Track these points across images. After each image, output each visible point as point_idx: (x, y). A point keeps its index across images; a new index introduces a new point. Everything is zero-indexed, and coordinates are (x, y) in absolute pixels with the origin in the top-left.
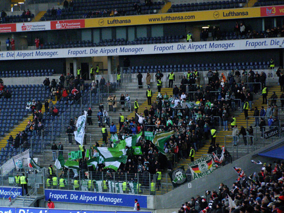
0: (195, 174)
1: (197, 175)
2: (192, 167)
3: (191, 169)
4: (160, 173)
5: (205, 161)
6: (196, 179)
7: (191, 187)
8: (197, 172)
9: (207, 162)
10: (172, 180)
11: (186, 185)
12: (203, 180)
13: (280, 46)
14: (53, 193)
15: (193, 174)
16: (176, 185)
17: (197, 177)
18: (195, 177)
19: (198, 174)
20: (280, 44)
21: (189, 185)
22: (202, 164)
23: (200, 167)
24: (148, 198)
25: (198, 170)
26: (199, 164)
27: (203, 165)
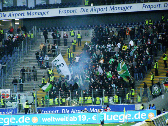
0: (166, 88)
2: (164, 83)
3: (163, 84)
6: (167, 92)
7: (164, 98)
10: (152, 92)
14: (45, 110)
15: (165, 89)
16: (154, 97)
18: (166, 91)
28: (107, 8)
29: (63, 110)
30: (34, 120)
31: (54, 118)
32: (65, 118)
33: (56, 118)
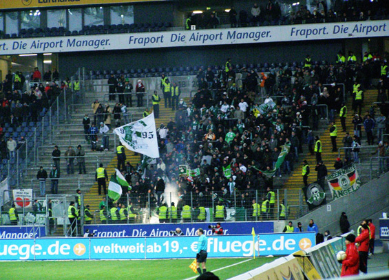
0: (334, 191)
1: (337, 193)
2: (330, 182)
3: (329, 183)
4: (272, 193)
5: (346, 174)
6: (336, 199)
7: (330, 210)
8: (337, 189)
9: (349, 175)
10: (306, 199)
11: (323, 207)
12: (345, 201)
13: (350, 35)
15: (332, 192)
16: (312, 207)
17: (337, 196)
18: (335, 197)
19: (339, 192)
20: (350, 31)
21: (329, 207)
22: (343, 177)
23: (340, 182)
24: (275, 226)
25: (338, 186)
26: (339, 178)
27: (344, 180)
28: (221, 34)
29: (134, 230)
30: (78, 251)
31: (116, 246)
32: (138, 247)
33: (120, 247)
